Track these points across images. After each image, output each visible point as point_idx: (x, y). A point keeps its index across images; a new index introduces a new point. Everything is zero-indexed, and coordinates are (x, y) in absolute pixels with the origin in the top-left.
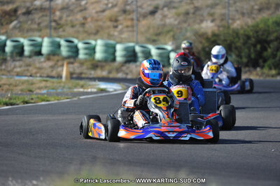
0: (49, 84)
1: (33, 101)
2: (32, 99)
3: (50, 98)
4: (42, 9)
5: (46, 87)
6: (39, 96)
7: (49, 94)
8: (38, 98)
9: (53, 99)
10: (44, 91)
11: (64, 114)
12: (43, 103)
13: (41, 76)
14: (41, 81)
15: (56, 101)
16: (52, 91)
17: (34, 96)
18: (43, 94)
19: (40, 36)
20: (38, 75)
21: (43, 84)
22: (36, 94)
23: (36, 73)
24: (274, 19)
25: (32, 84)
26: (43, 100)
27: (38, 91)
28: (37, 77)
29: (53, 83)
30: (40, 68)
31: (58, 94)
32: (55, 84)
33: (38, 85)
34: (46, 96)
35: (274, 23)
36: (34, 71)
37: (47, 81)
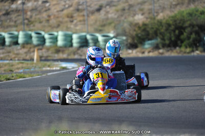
0: (24, 65)
1: (13, 78)
2: (13, 77)
3: (26, 76)
4: (17, 11)
5: (22, 68)
6: (17, 74)
7: (25, 72)
8: (17, 75)
9: (28, 76)
10: (21, 71)
11: (36, 86)
12: (21, 79)
13: (18, 60)
14: (18, 63)
15: (30, 78)
16: (27, 70)
17: (14, 75)
18: (21, 73)
19: (16, 31)
20: (17, 59)
21: (20, 66)
22: (15, 73)
23: (15, 58)
24: (188, 11)
25: (12, 66)
26: (21, 77)
27: (17, 71)
28: (15, 60)
29: (28, 64)
30: (17, 54)
31: (31, 72)
32: (29, 65)
33: (16, 67)
34: (22, 74)
35: (187, 14)
36: (13, 56)
37: (22, 63)
